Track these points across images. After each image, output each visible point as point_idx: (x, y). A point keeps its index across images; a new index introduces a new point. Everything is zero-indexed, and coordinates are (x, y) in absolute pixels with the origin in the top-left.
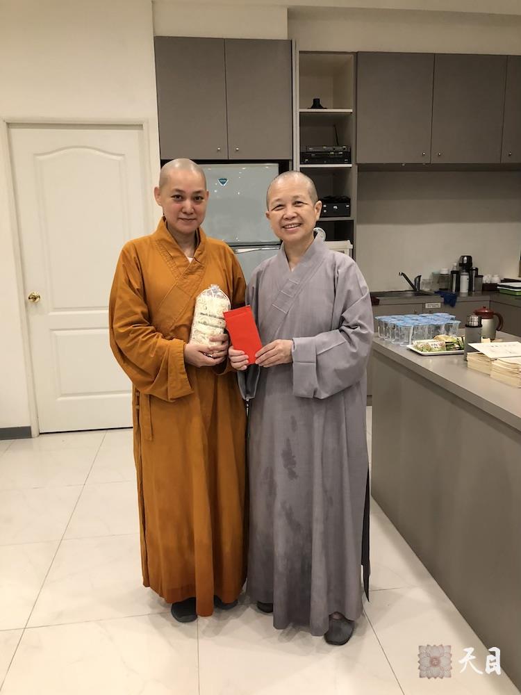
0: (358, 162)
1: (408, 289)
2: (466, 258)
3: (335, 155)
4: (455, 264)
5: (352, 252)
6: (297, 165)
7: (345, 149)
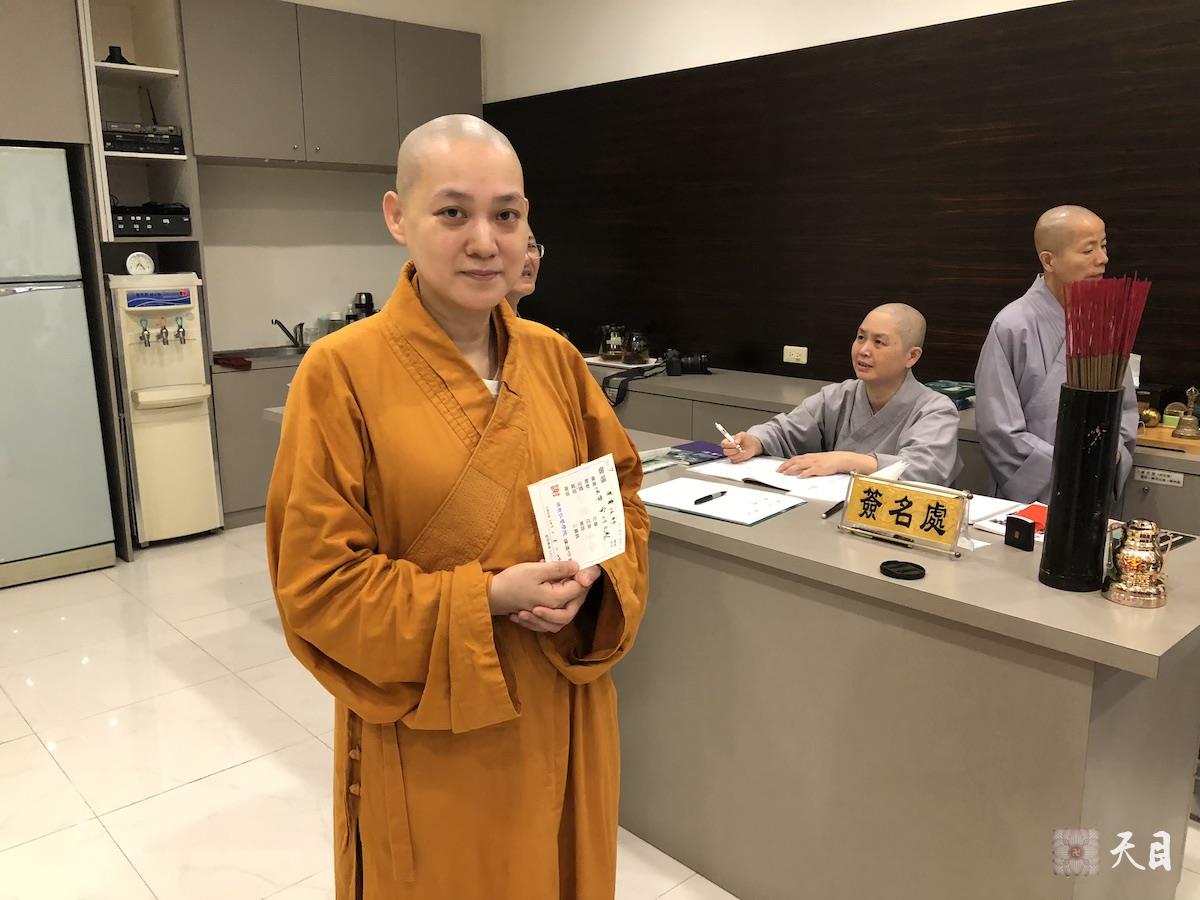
0: (196, 153)
1: (285, 344)
2: (363, 297)
3: (156, 138)
4: (351, 305)
5: (201, 290)
6: (100, 154)
7: (171, 131)
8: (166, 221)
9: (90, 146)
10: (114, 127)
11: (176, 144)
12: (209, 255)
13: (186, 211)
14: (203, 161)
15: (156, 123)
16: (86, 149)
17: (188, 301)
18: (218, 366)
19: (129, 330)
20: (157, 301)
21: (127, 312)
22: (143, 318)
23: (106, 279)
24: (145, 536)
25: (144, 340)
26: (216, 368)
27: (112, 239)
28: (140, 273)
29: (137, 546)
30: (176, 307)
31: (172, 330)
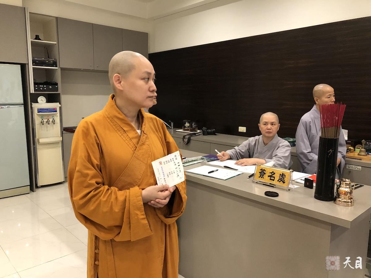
0: (61, 67)
3: (49, 62)
5: (60, 108)
6: (31, 67)
7: (53, 60)
8: (51, 87)
9: (28, 64)
10: (36, 59)
11: (55, 64)
12: (63, 98)
13: (57, 84)
14: (62, 69)
15: (49, 58)
16: (27, 65)
17: (56, 111)
18: (64, 131)
19: (37, 120)
20: (47, 111)
21: (37, 114)
22: (42, 117)
23: (31, 104)
24: (39, 184)
25: (42, 123)
26: (64, 132)
27: (33, 92)
28: (42, 102)
29: (37, 187)
30: (52, 113)
31: (51, 120)
